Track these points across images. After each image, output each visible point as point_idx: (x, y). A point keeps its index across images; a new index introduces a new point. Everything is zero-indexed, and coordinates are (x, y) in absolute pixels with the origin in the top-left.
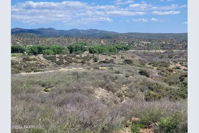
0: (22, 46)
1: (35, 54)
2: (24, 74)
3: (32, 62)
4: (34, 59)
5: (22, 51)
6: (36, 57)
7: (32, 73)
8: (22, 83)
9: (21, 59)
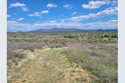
0: (108, 35)
1: (113, 38)
2: (109, 44)
3: (112, 40)
4: (113, 40)
5: (108, 37)
6: (114, 39)
7: (112, 44)
8: (108, 47)
9: (108, 39)
